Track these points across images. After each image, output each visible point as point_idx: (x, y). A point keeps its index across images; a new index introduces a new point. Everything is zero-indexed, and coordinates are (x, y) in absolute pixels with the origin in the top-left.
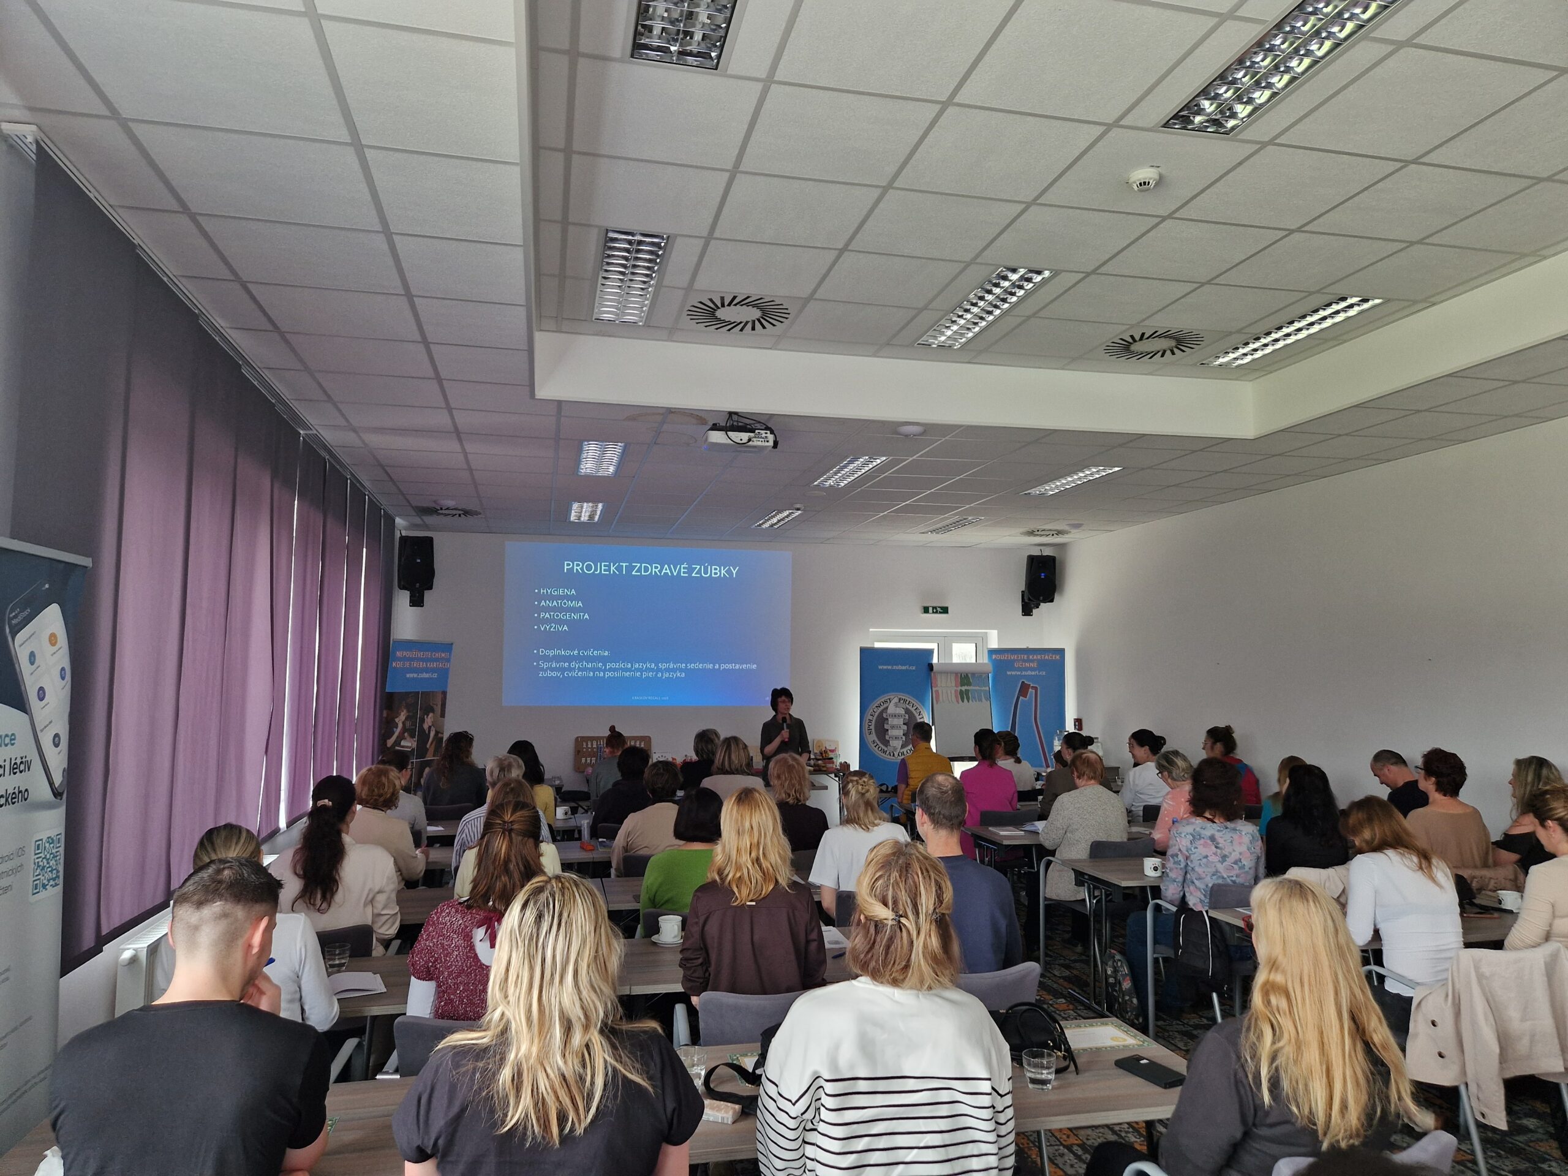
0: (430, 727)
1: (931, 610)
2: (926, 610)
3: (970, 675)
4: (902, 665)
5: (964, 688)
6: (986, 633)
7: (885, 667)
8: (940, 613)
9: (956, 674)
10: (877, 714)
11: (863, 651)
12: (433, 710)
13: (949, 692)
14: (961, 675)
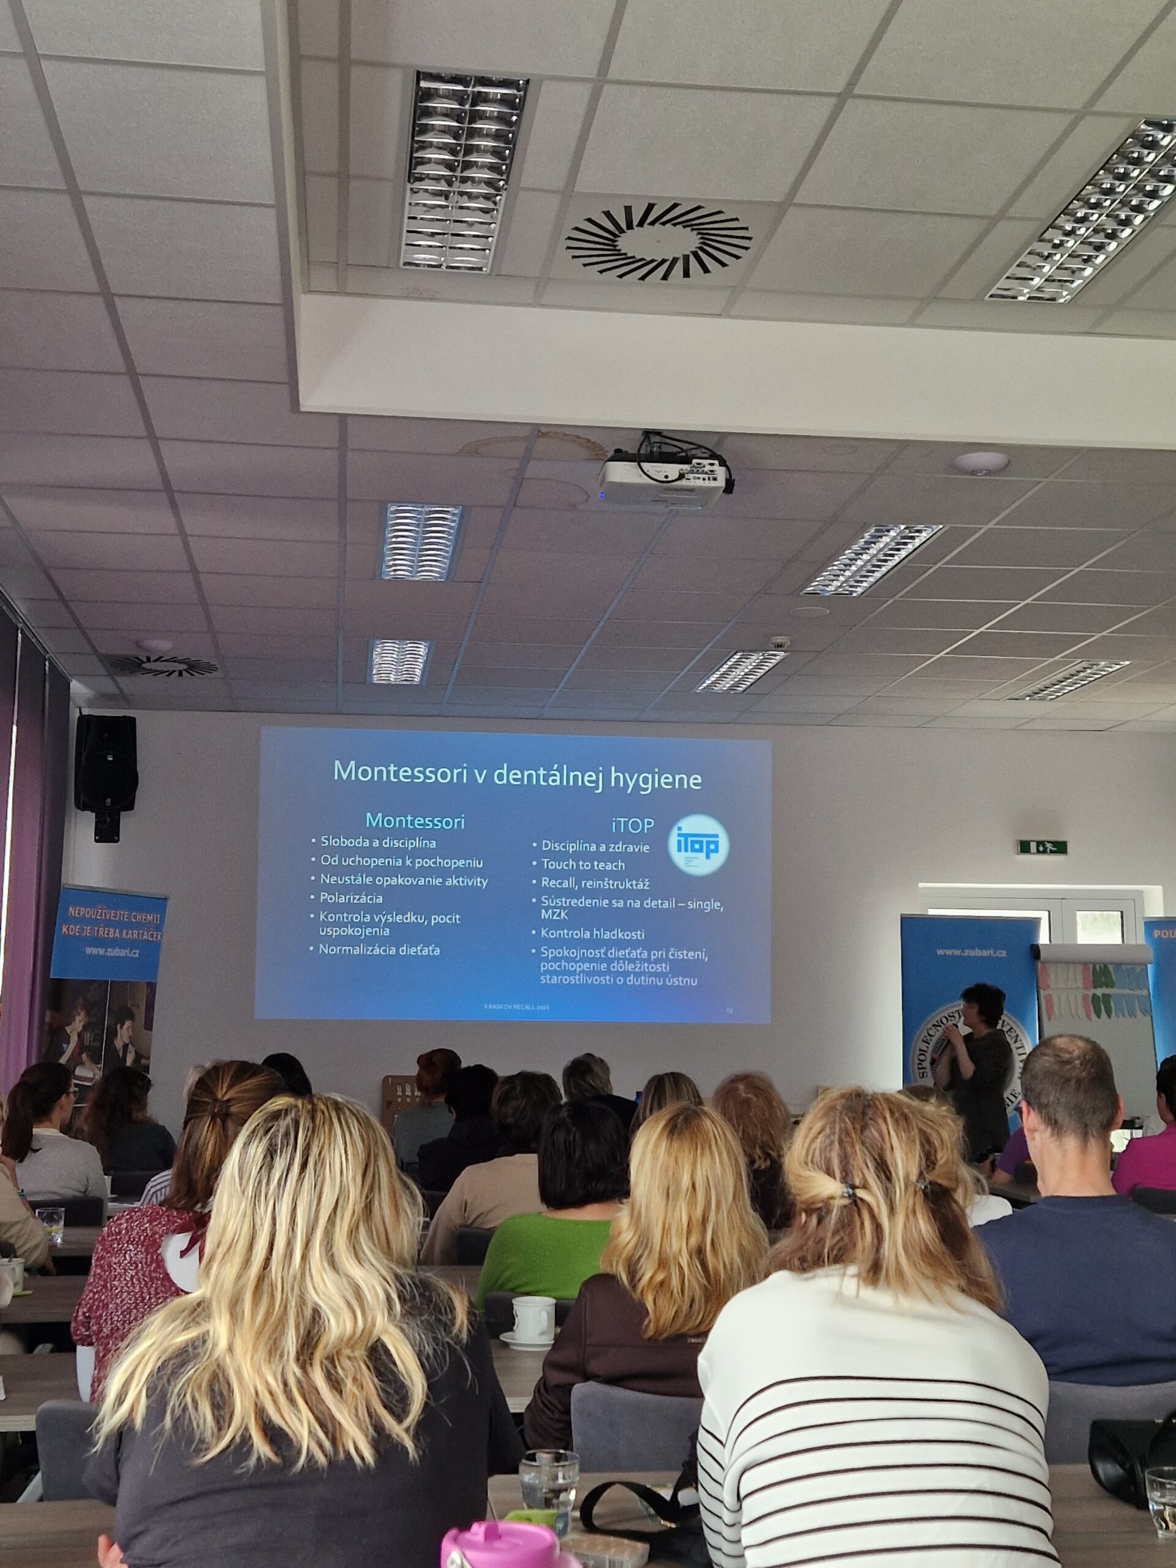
0: (126, 1046)
1: (1033, 846)
2: (1024, 847)
3: (1111, 968)
4: (981, 948)
5: (1100, 992)
6: (1141, 892)
7: (949, 952)
8: (1052, 852)
9: (1085, 964)
10: (934, 1039)
11: (908, 922)
12: (131, 1017)
13: (1072, 998)
14: (1095, 966)
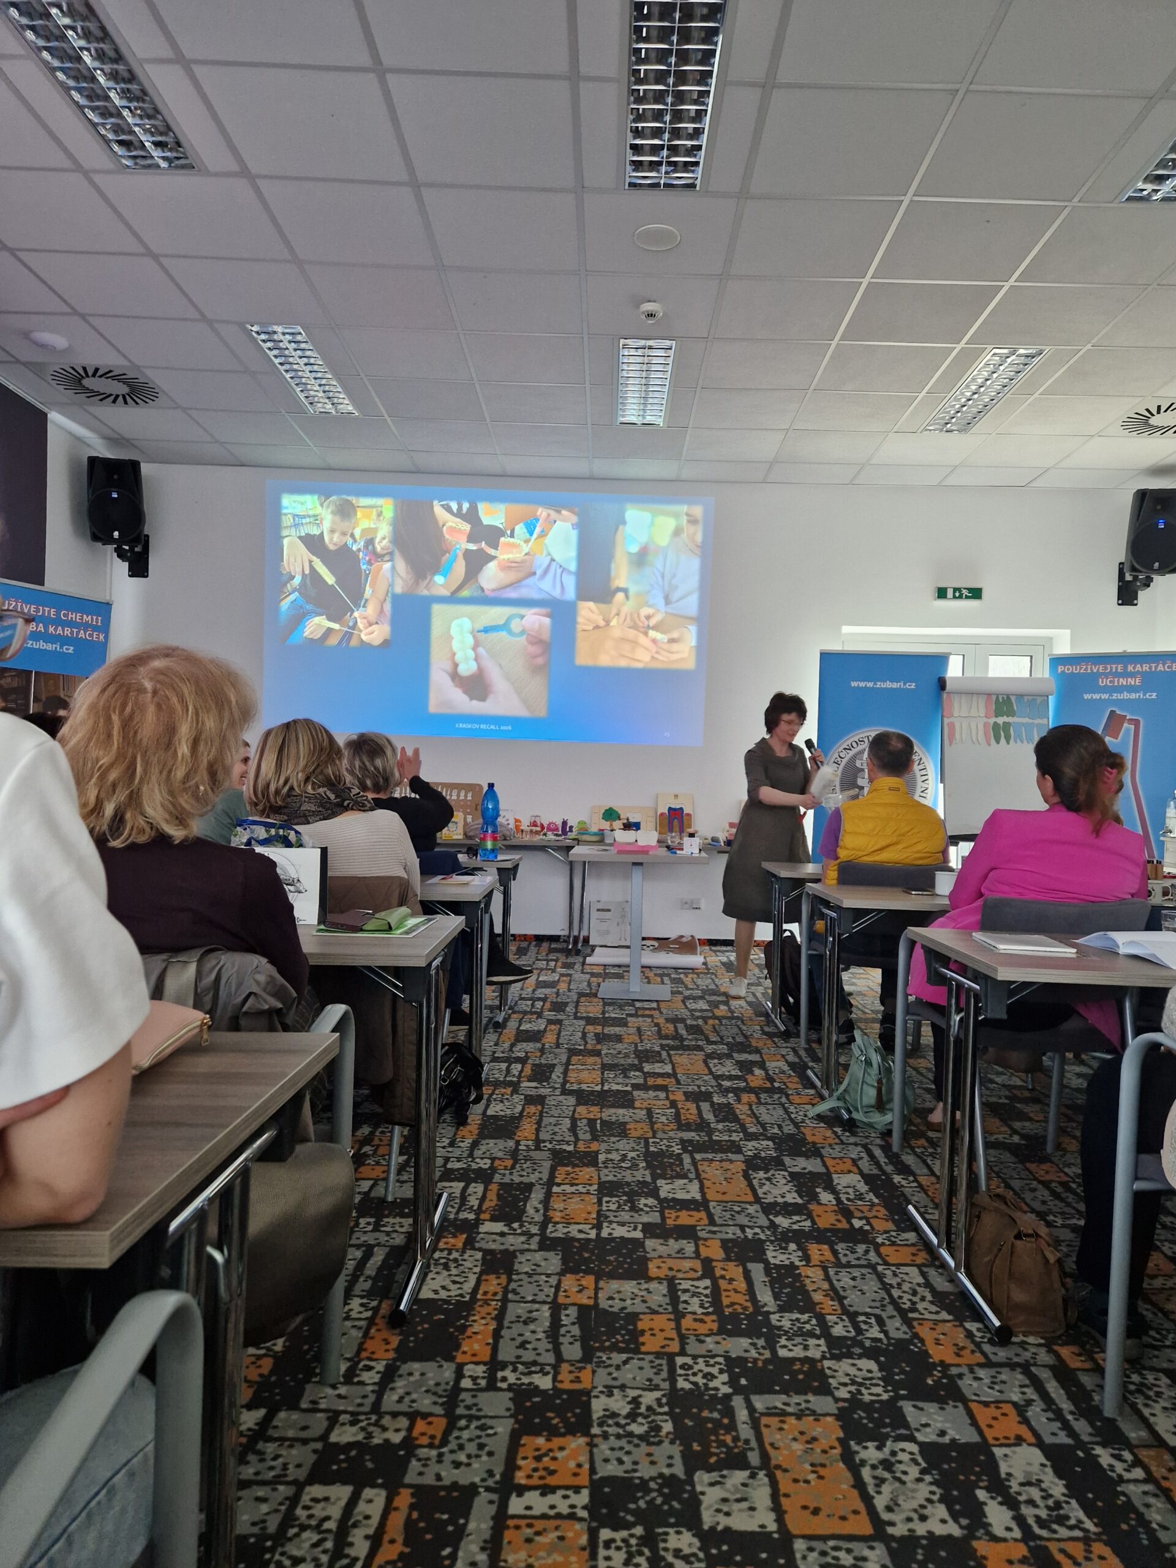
1: (950, 593)
2: (942, 593)
3: (1013, 699)
4: (892, 682)
5: (1001, 720)
6: (1051, 637)
7: (862, 684)
8: (967, 597)
9: (989, 695)
11: (825, 657)
13: (973, 727)
14: (997, 698)
